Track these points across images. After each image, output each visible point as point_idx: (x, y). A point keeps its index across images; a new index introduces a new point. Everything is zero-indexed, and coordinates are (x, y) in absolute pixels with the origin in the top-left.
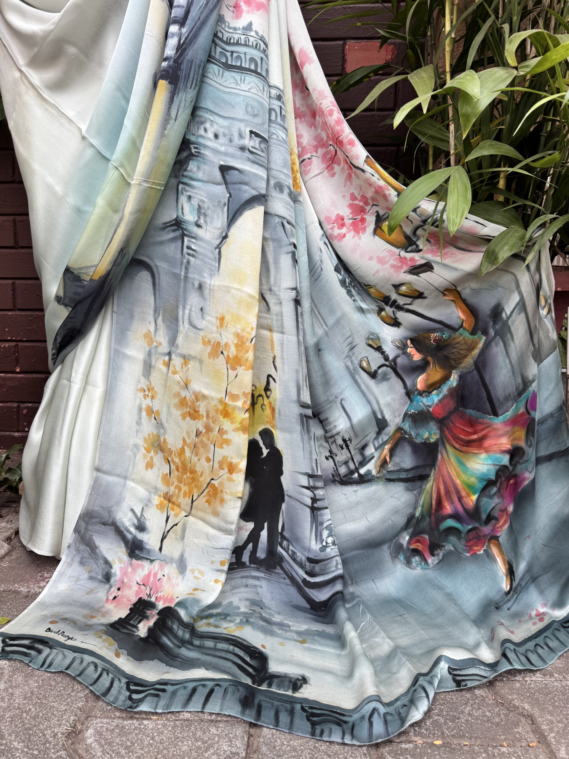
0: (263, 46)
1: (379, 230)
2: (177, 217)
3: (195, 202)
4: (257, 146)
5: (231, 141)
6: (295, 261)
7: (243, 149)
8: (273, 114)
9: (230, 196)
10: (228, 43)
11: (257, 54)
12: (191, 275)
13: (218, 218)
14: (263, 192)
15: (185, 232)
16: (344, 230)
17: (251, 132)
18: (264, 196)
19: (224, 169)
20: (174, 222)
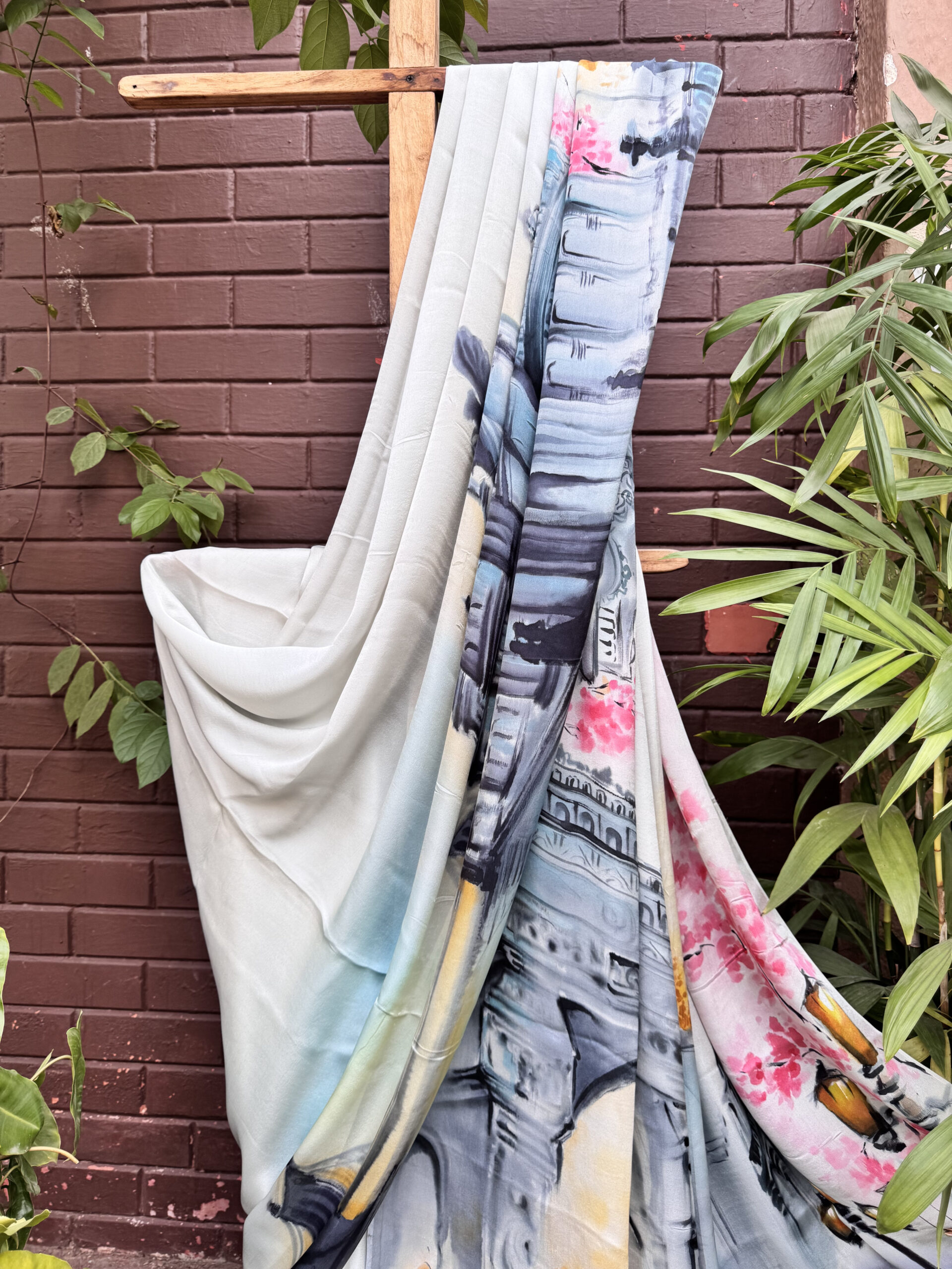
0: (629, 807)
1: (823, 1093)
2: (480, 1065)
3: (515, 1050)
4: (623, 981)
5: (577, 958)
6: (687, 1167)
7: (599, 980)
8: (646, 913)
9: (578, 1057)
10: (569, 787)
11: (619, 824)
12: (505, 1177)
13: (557, 1088)
14: (633, 1058)
15: (495, 1096)
16: (762, 1087)
17: (613, 956)
18: (634, 1064)
19: (567, 1007)
20: (474, 1072)
